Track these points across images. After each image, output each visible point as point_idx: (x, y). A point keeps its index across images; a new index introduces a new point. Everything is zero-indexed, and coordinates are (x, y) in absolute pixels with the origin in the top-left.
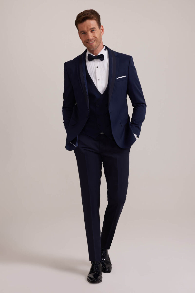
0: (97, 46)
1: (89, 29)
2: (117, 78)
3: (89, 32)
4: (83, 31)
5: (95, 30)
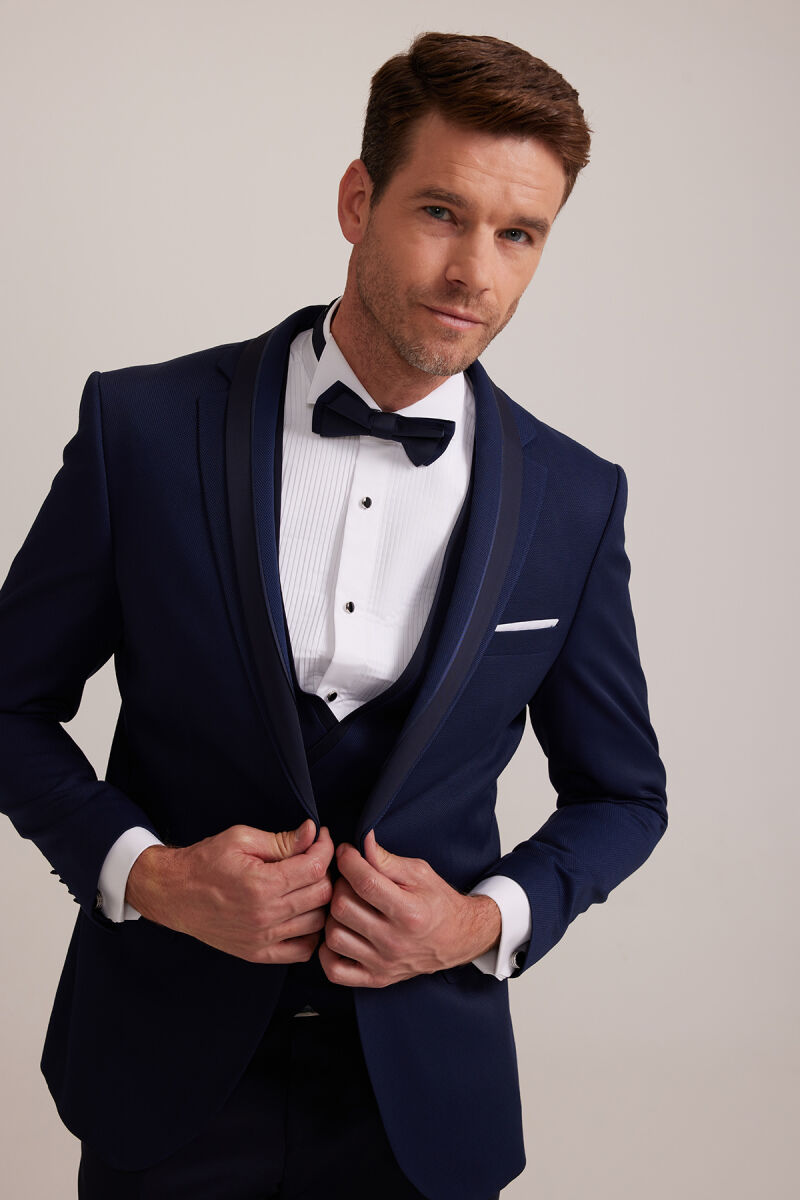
2: (498, 628)
5: (529, 240)
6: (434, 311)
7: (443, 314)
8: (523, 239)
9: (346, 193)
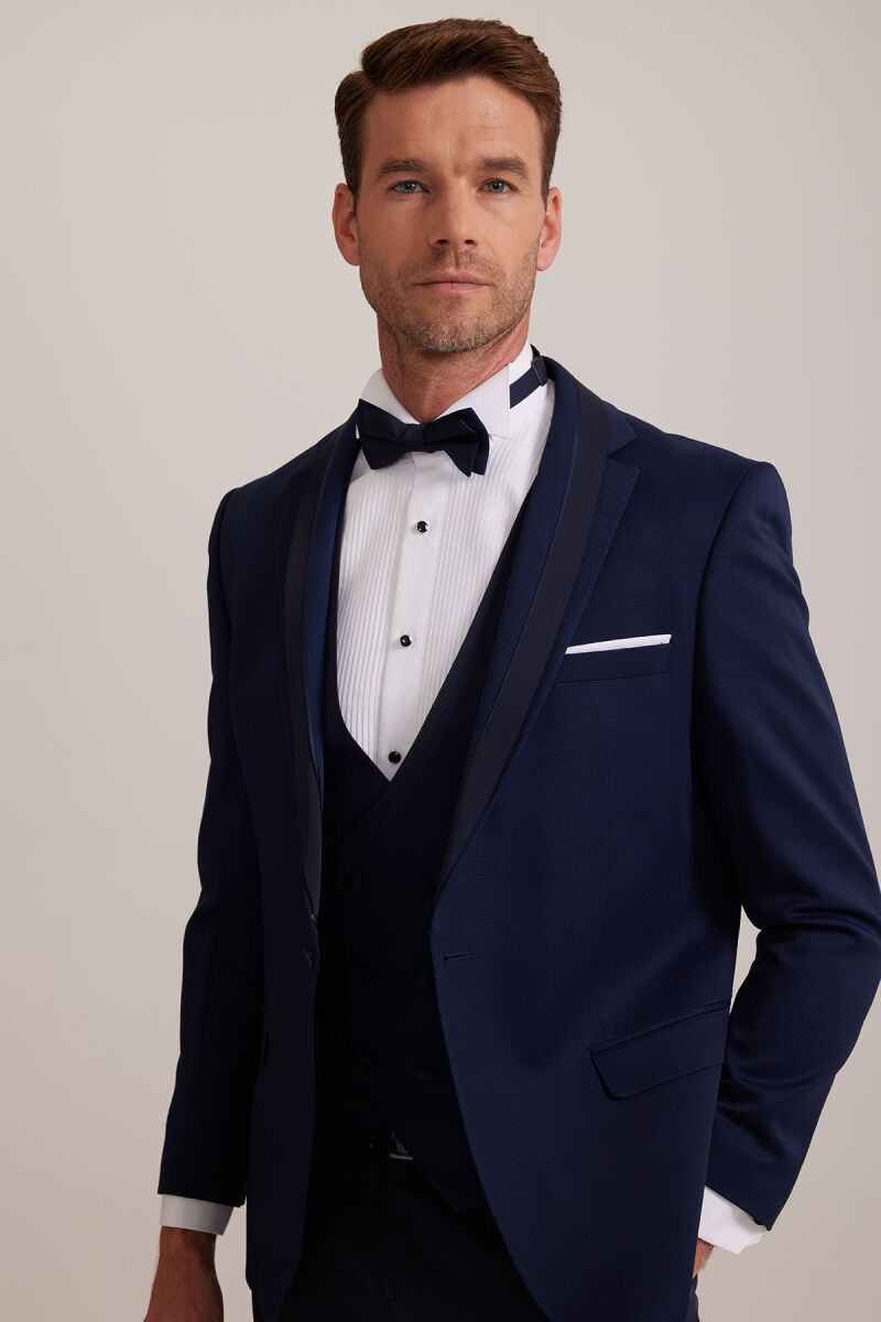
0: (492, 323)
1: (470, 157)
2: (571, 650)
3: (462, 191)
4: (407, 165)
5: (513, 188)
6: (428, 284)
7: (438, 282)
8: (506, 188)
9: (339, 221)
